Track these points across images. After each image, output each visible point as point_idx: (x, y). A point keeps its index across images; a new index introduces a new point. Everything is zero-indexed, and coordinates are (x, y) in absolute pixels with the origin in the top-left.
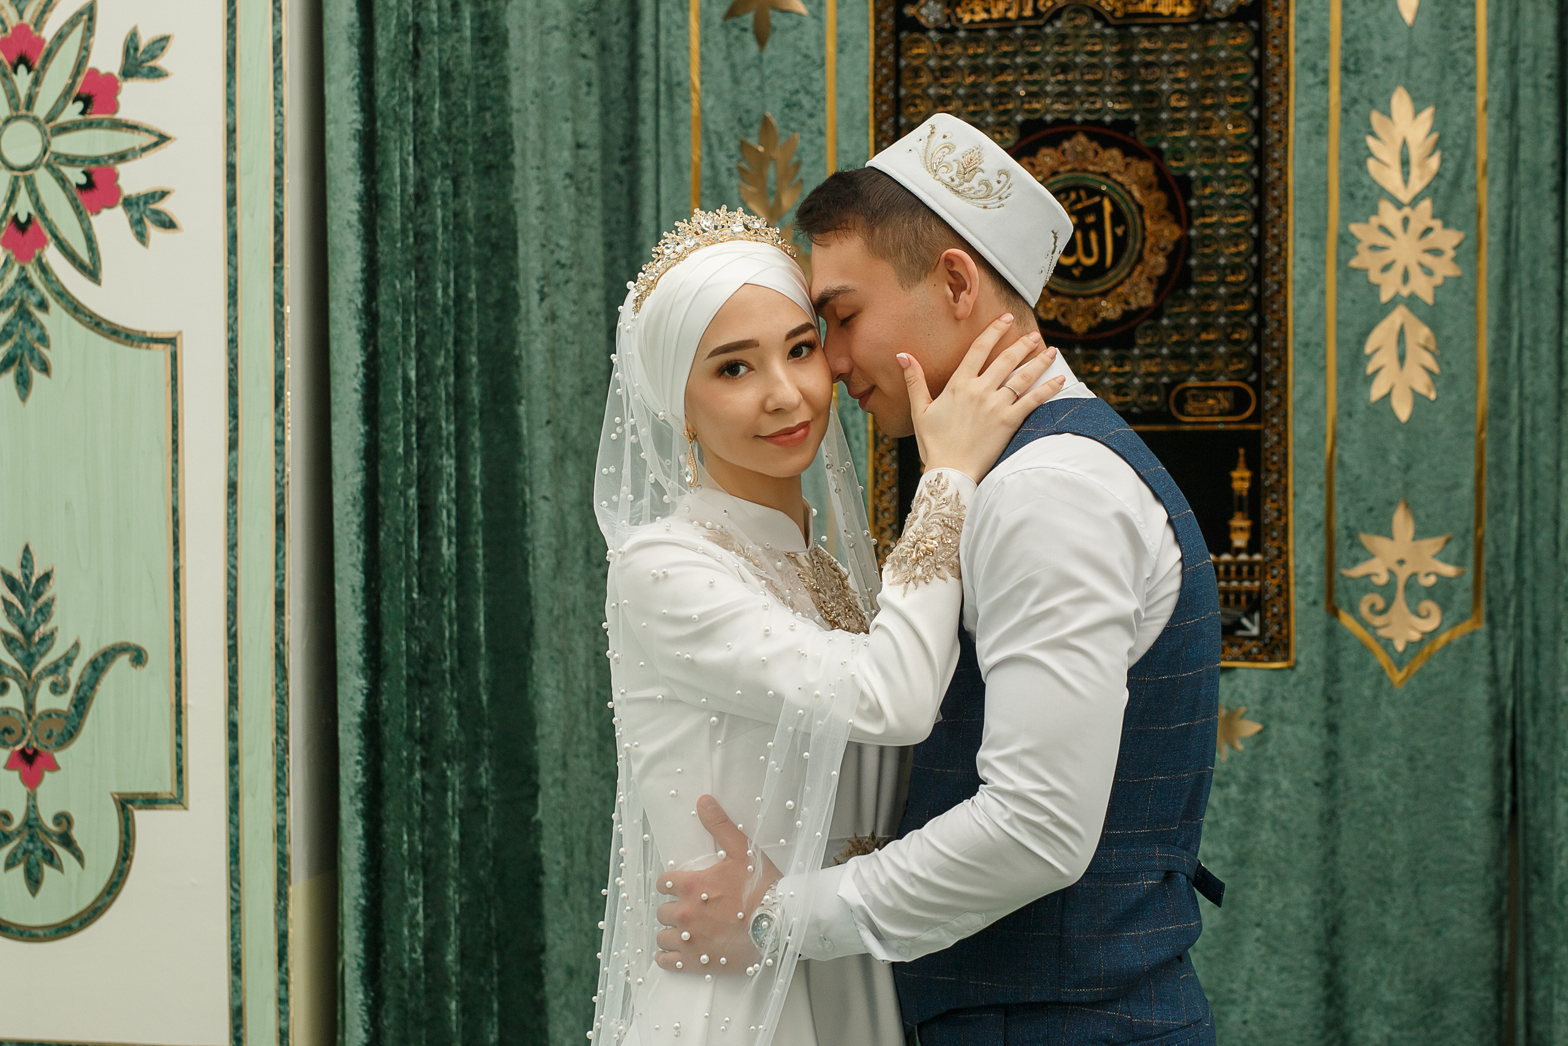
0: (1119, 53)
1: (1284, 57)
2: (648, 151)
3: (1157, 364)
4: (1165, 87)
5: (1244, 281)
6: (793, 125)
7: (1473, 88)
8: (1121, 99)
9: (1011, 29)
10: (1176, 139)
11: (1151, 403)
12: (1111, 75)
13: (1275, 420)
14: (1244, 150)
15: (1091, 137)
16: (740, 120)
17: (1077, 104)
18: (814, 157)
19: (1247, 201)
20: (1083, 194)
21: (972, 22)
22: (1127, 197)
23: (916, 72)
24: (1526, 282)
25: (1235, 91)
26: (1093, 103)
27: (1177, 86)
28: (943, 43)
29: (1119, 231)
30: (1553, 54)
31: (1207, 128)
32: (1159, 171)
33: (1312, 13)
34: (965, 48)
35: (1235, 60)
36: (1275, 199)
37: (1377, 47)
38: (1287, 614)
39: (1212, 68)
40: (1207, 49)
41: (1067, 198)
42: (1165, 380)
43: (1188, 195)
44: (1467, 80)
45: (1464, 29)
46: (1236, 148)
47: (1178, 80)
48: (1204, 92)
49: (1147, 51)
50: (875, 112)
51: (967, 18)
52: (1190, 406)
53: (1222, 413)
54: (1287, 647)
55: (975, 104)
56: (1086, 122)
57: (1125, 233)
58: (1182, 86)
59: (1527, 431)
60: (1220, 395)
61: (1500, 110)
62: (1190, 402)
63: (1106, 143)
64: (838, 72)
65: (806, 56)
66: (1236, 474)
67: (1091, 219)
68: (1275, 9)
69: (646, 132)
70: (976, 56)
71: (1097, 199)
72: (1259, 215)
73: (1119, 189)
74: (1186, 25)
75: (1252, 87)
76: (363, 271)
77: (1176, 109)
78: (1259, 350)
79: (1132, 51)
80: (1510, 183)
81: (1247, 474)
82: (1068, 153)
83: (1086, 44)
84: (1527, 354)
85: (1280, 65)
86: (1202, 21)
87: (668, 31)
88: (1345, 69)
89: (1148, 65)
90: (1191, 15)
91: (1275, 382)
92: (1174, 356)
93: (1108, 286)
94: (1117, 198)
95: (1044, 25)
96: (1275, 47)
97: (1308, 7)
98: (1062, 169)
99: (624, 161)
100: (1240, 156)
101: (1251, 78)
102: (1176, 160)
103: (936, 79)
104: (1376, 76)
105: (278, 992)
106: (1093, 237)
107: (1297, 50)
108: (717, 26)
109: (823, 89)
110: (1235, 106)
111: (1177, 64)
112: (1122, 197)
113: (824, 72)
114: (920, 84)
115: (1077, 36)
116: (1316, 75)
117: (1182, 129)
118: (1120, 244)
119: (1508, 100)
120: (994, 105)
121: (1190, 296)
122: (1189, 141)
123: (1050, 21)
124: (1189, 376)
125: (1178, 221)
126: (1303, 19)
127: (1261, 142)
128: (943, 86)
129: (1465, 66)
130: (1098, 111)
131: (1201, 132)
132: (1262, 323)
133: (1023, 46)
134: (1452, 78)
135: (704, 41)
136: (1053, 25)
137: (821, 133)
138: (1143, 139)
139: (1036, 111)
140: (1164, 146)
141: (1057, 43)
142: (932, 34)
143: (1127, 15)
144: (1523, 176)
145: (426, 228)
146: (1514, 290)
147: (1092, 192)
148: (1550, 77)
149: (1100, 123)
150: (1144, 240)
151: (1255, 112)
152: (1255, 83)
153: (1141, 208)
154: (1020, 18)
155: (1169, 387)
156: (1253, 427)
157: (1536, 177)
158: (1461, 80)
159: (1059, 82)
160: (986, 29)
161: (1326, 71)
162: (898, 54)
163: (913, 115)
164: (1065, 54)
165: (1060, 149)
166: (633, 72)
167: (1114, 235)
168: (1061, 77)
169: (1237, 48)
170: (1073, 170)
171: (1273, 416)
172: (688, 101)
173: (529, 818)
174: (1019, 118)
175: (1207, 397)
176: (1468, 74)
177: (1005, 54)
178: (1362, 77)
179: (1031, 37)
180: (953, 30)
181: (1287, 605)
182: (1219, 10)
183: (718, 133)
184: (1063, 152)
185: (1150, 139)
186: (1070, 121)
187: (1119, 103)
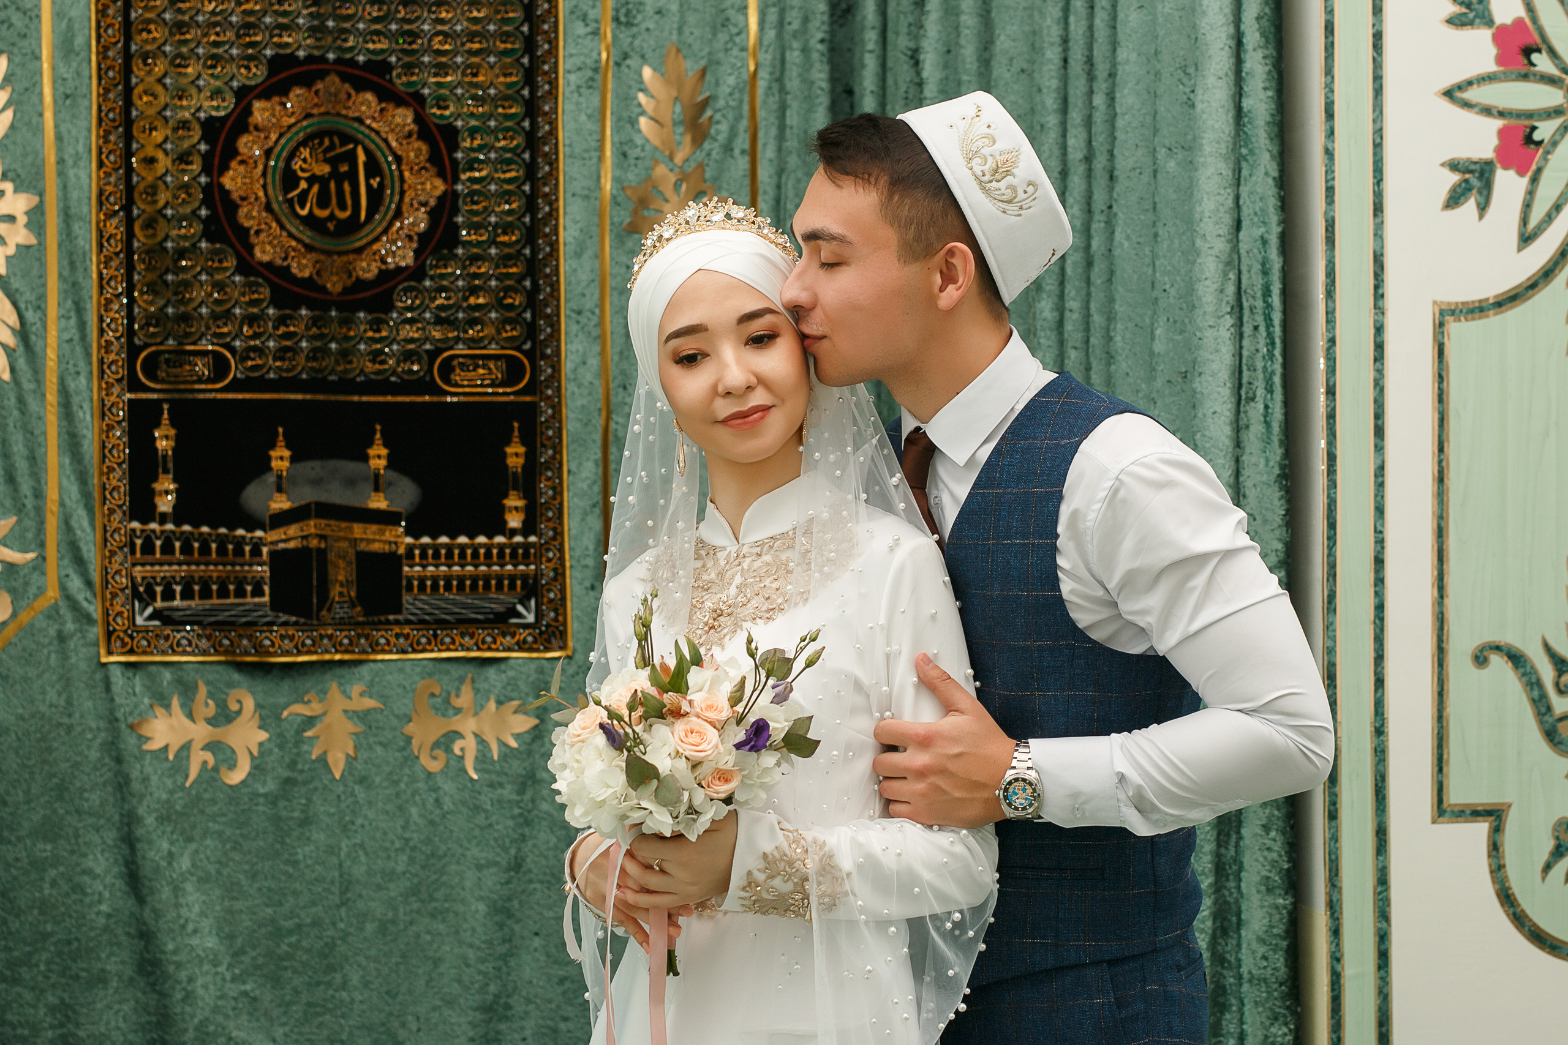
1: (553, 3)
3: (418, 329)
4: (426, 27)
5: (517, 242)
6: (1, 45)
7: (744, 48)
8: (375, 38)
10: (439, 85)
11: (411, 371)
12: (364, 10)
13: (550, 392)
14: (515, 100)
15: (344, 78)
17: (330, 39)
18: (27, 83)
19: (519, 155)
20: (336, 140)
22: (383, 145)
25: (505, 37)
26: (346, 40)
27: (440, 28)
29: (375, 183)
30: (826, 18)
31: (475, 75)
32: (419, 119)
35: (505, 3)
36: (546, 155)
38: (563, 599)
39: (479, 11)
41: (321, 144)
42: (428, 346)
43: (454, 147)
44: (737, 40)
46: (506, 98)
47: (442, 21)
48: (470, 36)
50: (99, 36)
52: (456, 377)
53: (492, 385)
54: (563, 635)
55: (217, 34)
56: (338, 61)
57: (381, 185)
58: (446, 28)
60: (492, 365)
61: (771, 74)
62: (458, 371)
63: (360, 86)
66: (509, 450)
67: (344, 168)
71: (351, 146)
72: (531, 170)
73: (373, 135)
75: (522, 33)
77: (439, 53)
78: (533, 316)
80: (780, 150)
81: (521, 450)
82: (321, 94)
85: (549, 11)
88: (617, 20)
89: (407, 3)
91: (549, 351)
92: (439, 321)
93: (364, 241)
94: (372, 147)
98: (315, 111)
100: (511, 107)
101: (522, 24)
102: (439, 108)
103: (172, 3)
104: (648, 30)
106: (347, 187)
109: (38, 6)
110: (506, 53)
111: (440, 3)
112: (377, 146)
114: (155, 7)
116: (587, 25)
117: (447, 74)
118: (376, 197)
119: (778, 63)
120: (238, 36)
121: (456, 255)
122: (455, 87)
124: (457, 343)
125: (441, 174)
127: (532, 93)
129: (735, 25)
130: (352, 49)
131: (467, 79)
132: (536, 288)
134: (722, 37)
138: (400, 81)
139: (287, 45)
140: (426, 91)
144: (793, 143)
147: (346, 138)
148: (822, 41)
149: (352, 62)
150: (402, 193)
151: (525, 60)
152: (525, 29)
153: (398, 159)
155: (433, 355)
156: (528, 399)
158: (731, 39)
159: (311, 15)
161: (598, 21)
163: (146, 41)
165: (314, 89)
167: (369, 186)
168: (313, 9)
170: (327, 113)
171: (547, 387)
174: (268, 52)
175: (477, 367)
176: (738, 34)
178: (635, 30)
181: (563, 591)
184: (317, 93)
185: (410, 84)
186: (323, 59)
187: (374, 42)
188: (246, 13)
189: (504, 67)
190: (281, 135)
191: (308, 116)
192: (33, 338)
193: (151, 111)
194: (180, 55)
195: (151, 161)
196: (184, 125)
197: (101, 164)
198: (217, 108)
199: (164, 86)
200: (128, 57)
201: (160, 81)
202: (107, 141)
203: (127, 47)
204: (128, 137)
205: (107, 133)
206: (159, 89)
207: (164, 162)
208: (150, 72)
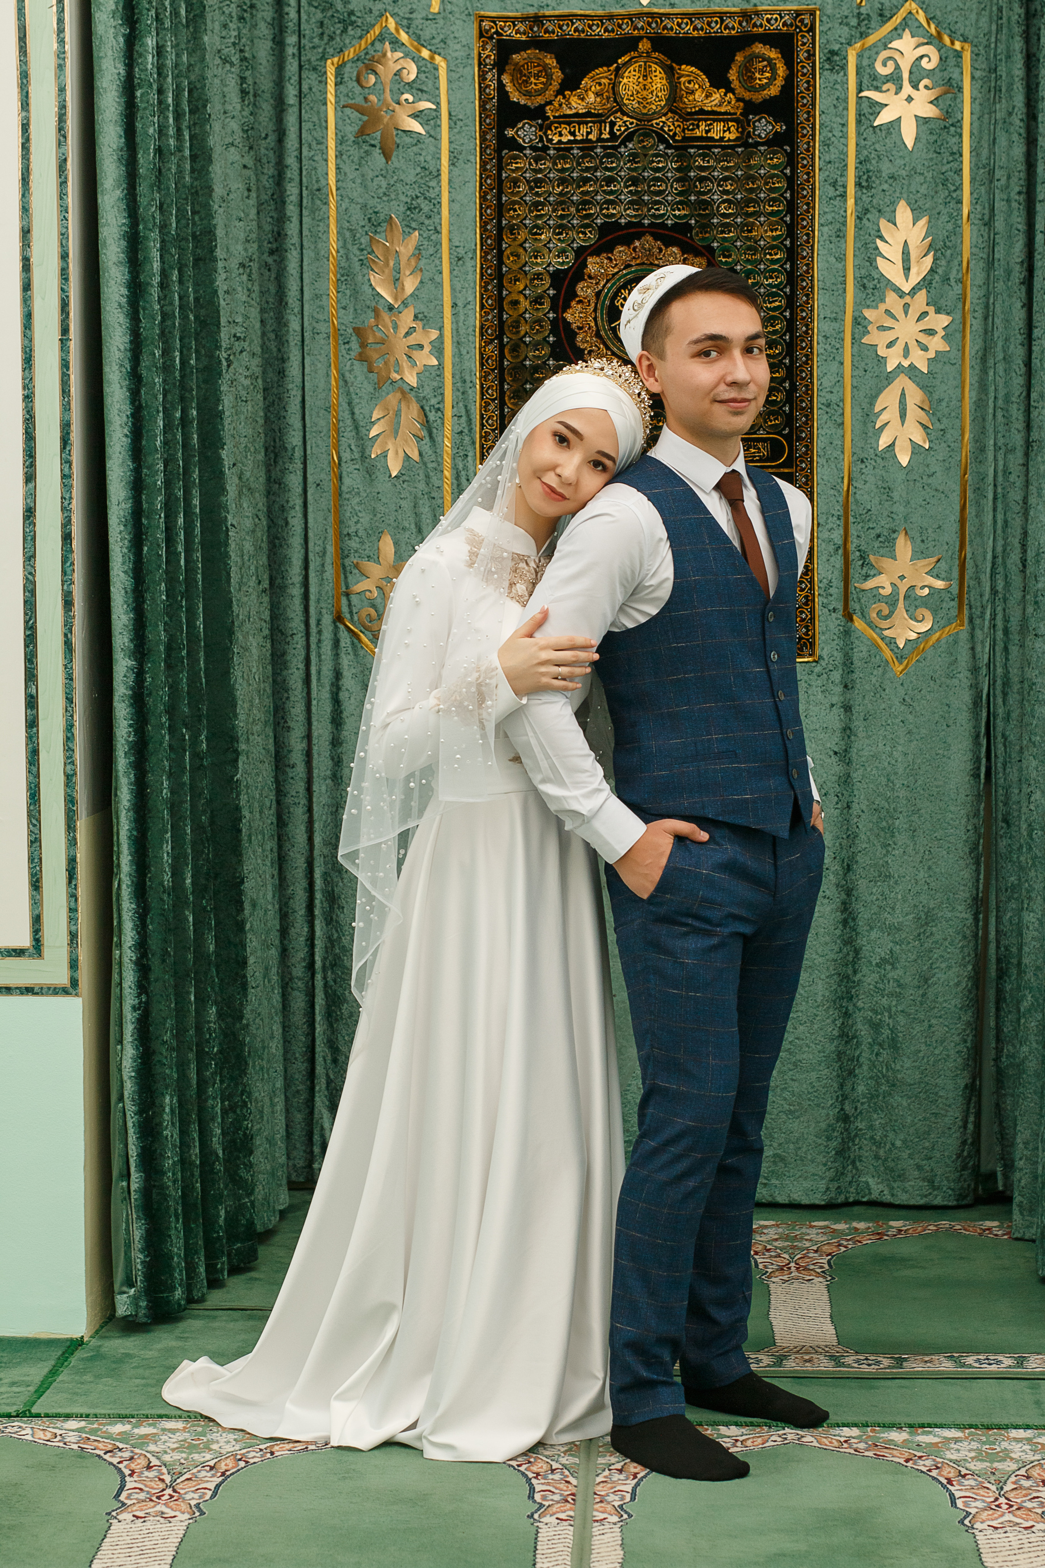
0: (678, 170)
1: (810, 175)
2: (293, 245)
4: (716, 197)
5: (780, 354)
6: (414, 225)
7: (960, 202)
8: (680, 207)
9: (593, 148)
10: (725, 239)
12: (672, 187)
13: (803, 465)
14: (779, 249)
15: (657, 237)
16: (370, 219)
17: (645, 210)
18: (431, 250)
19: (781, 290)
21: (560, 142)
23: (515, 182)
24: (1000, 356)
25: (773, 202)
26: (658, 209)
27: (726, 197)
28: (537, 160)
30: (1023, 175)
31: (750, 231)
33: (833, 139)
34: (555, 164)
35: (772, 176)
36: (803, 288)
37: (886, 168)
38: (813, 619)
39: (754, 183)
40: (750, 167)
44: (954, 195)
45: (953, 154)
46: (772, 247)
47: (726, 192)
48: (748, 202)
49: (702, 168)
50: (481, 215)
51: (556, 139)
53: (761, 460)
54: (812, 645)
55: (563, 210)
56: (652, 225)
58: (730, 197)
59: (1000, 474)
60: (760, 445)
61: (981, 220)
63: (668, 242)
64: (450, 181)
65: (424, 168)
68: (804, 136)
69: (292, 229)
70: (563, 170)
72: (791, 301)
74: (733, 147)
75: (786, 198)
76: (131, 342)
77: (725, 216)
78: (791, 409)
79: (689, 168)
80: (988, 277)
82: (638, 250)
83: (653, 162)
84: (999, 414)
85: (808, 181)
86: (746, 145)
87: (310, 146)
88: (858, 185)
89: (702, 180)
90: (737, 139)
91: (804, 435)
95: (619, 146)
96: (804, 166)
97: (830, 135)
98: (633, 263)
99: (272, 252)
100: (776, 254)
101: (786, 192)
102: (725, 256)
103: (531, 189)
104: (884, 191)
105: (69, 902)
107: (820, 170)
108: (350, 143)
109: (439, 195)
110: (772, 213)
111: (726, 179)
113: (439, 182)
115: (645, 155)
116: (836, 189)
117: (730, 231)
119: (987, 212)
120: (578, 211)
122: (736, 241)
123: (623, 143)
126: (826, 144)
127: (792, 243)
128: (537, 194)
129: (954, 184)
130: (663, 215)
131: (746, 234)
132: (794, 388)
133: (602, 163)
134: (943, 193)
135: (339, 155)
136: (626, 147)
137: (438, 232)
138: (697, 238)
139: (613, 215)
140: (716, 244)
141: (629, 161)
142: (528, 152)
143: (685, 139)
144: (999, 272)
145: (168, 309)
146: (991, 362)
148: (1019, 193)
149: (663, 225)
151: (788, 219)
152: (788, 195)
154: (599, 140)
156: (786, 470)
157: (1009, 273)
158: (951, 195)
159: (630, 192)
160: (572, 148)
161: (845, 187)
162: (500, 169)
163: (513, 217)
164: (635, 170)
165: (632, 247)
166: (279, 179)
168: (633, 188)
169: (774, 167)
170: (642, 264)
171: (802, 462)
172: (326, 203)
173: (232, 777)
174: (599, 221)
176: (955, 191)
177: (587, 169)
178: (873, 192)
179: (608, 156)
180: (545, 149)
181: (812, 611)
182: (759, 136)
183: (351, 230)
184: (634, 249)
185: (704, 239)
186: (640, 224)
187: (679, 210)
188: (584, 193)
189: (771, 224)
190: (608, 281)
191: (628, 266)
192: (435, 431)
193: (515, 267)
194: (537, 226)
195: (516, 303)
196: (538, 276)
197: (482, 307)
198: (563, 264)
199: (525, 249)
200: (500, 229)
201: (521, 245)
202: (486, 290)
203: (499, 222)
204: (500, 287)
205: (487, 284)
206: (521, 250)
207: (524, 304)
208: (515, 239)
